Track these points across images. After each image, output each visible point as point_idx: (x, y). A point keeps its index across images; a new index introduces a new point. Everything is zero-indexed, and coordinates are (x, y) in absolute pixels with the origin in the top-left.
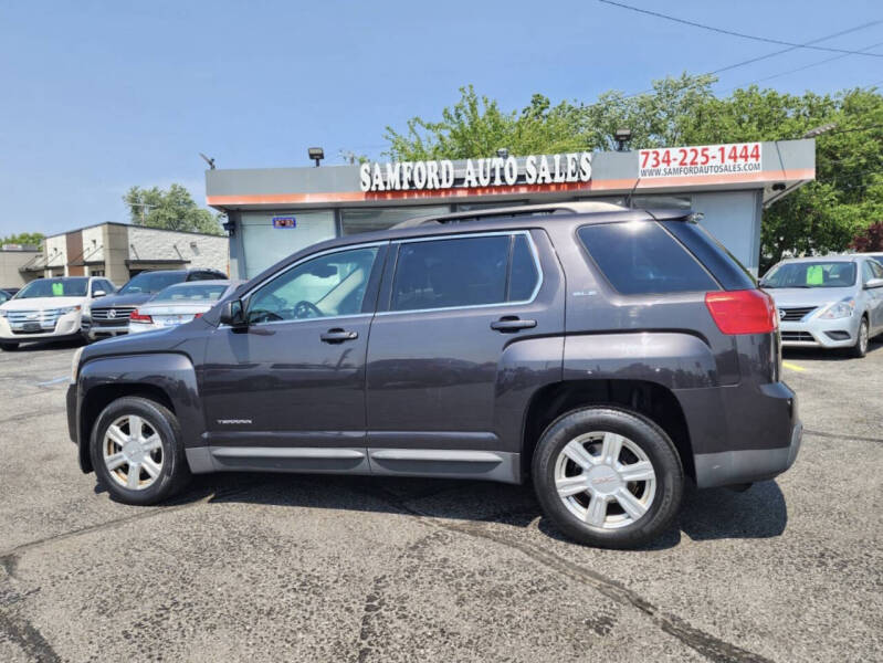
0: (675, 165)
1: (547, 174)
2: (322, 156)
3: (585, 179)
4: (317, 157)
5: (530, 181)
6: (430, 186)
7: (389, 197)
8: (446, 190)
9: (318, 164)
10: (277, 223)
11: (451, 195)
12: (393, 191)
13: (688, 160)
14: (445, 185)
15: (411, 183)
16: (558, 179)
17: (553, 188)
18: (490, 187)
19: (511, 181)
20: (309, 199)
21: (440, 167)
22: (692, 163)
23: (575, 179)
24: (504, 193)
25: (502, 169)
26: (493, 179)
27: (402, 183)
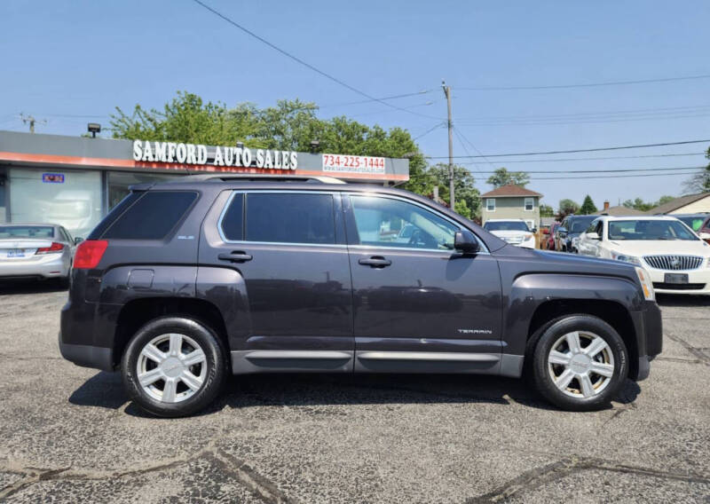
0: (342, 165)
1: (270, 162)
2: (99, 130)
3: (293, 168)
4: (94, 130)
5: (260, 166)
6: (189, 162)
7: (155, 166)
8: (200, 166)
9: (94, 136)
10: (47, 178)
11: (203, 168)
12: (160, 163)
13: (349, 164)
14: (200, 162)
15: (175, 158)
16: (277, 166)
17: (272, 172)
18: (232, 167)
19: (247, 164)
20: (84, 162)
21: (197, 149)
22: (351, 165)
23: (288, 168)
24: (241, 172)
25: (241, 156)
26: (234, 161)
27: (167, 157)
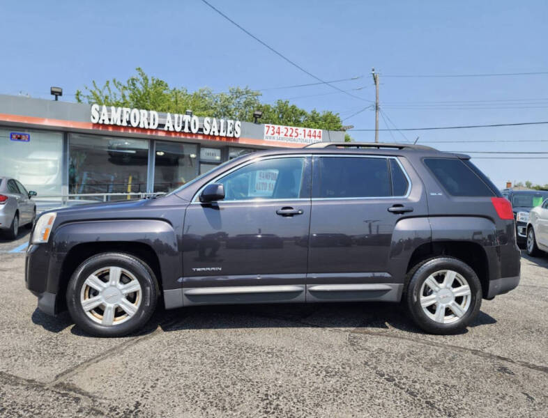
0: (282, 135)
1: (216, 130)
2: (60, 94)
3: (237, 136)
4: (57, 93)
5: (206, 133)
6: (141, 126)
7: (110, 129)
8: (151, 130)
9: (56, 99)
10: (14, 136)
11: (154, 133)
12: (115, 126)
13: (288, 134)
14: (152, 127)
15: (129, 122)
16: (222, 134)
17: (218, 139)
18: (180, 133)
19: (194, 131)
20: (47, 123)
21: (149, 115)
22: (291, 136)
23: (232, 135)
24: (189, 137)
25: (189, 123)
26: (183, 128)
27: (122, 121)
